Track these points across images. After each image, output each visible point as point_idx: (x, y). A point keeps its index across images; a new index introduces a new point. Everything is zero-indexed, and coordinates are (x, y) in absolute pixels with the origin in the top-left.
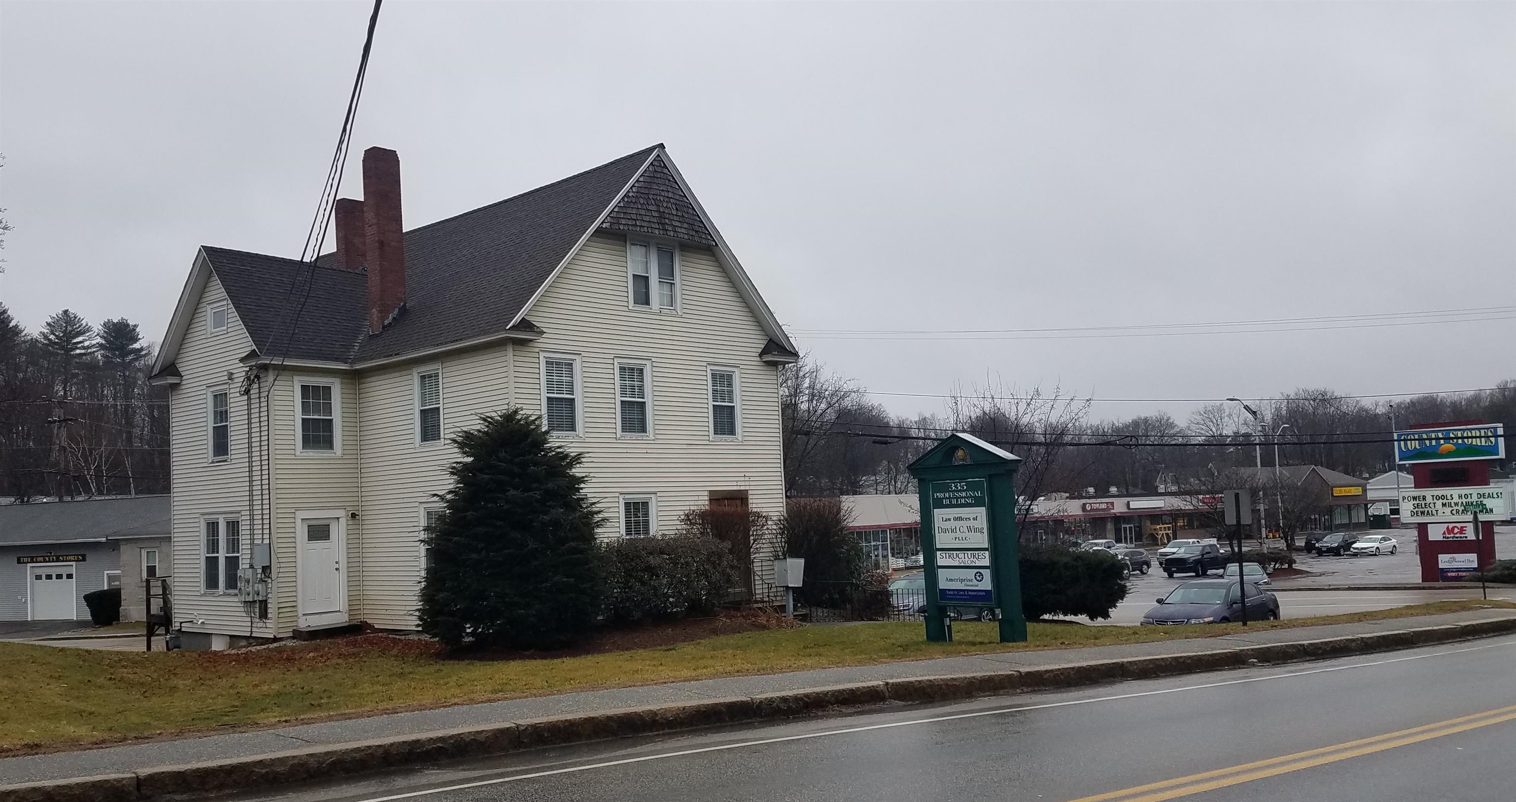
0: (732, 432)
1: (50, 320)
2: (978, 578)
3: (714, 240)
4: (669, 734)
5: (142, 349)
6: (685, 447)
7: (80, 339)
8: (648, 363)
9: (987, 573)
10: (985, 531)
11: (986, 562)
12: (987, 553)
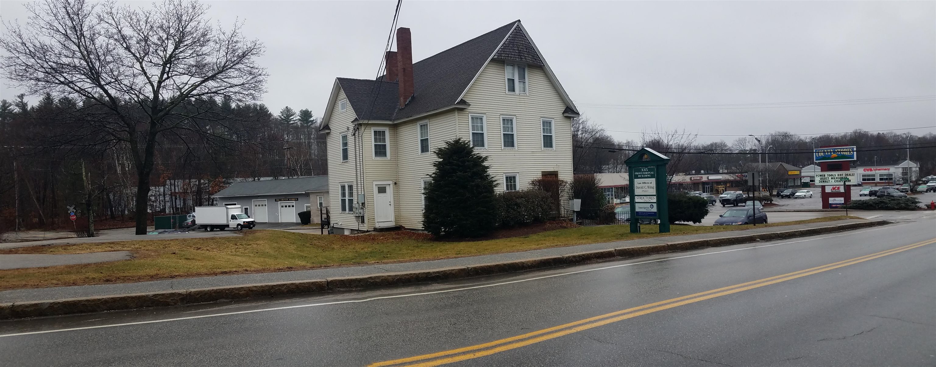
0: (551, 146)
1: (281, 111)
2: (651, 207)
3: (543, 63)
4: (529, 271)
5: (313, 120)
6: (531, 153)
7: (292, 117)
8: (515, 117)
9: (655, 205)
10: (655, 188)
11: (655, 201)
12: (655, 197)
